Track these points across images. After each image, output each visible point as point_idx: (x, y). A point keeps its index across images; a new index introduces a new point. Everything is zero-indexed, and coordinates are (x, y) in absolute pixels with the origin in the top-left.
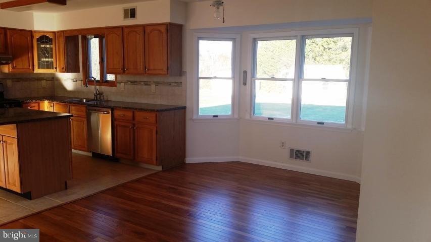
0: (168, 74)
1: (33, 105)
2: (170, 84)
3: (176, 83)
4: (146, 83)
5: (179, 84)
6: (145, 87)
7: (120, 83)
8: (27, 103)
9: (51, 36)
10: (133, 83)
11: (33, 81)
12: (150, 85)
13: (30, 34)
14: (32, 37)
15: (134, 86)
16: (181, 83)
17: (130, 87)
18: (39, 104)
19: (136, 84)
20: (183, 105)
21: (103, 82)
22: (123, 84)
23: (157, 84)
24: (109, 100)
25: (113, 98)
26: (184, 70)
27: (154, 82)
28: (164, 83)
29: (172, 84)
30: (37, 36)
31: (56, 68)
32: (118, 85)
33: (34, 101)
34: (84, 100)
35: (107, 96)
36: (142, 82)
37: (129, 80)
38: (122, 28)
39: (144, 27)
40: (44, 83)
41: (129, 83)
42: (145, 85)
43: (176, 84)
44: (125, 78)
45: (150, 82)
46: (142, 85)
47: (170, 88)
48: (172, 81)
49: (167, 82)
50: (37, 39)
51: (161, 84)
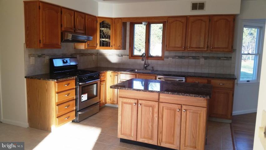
2: (220, 58)
3: (225, 57)
4: (194, 58)
5: (229, 58)
6: (192, 61)
7: (168, 57)
10: (180, 57)
11: (89, 56)
12: (199, 59)
15: (181, 59)
16: (231, 57)
17: (178, 60)
18: (105, 74)
19: (184, 59)
20: (232, 73)
22: (170, 58)
23: (206, 58)
27: (202, 57)
28: (213, 58)
29: (221, 58)
30: (100, 21)
31: (112, 46)
34: (136, 70)
36: (190, 56)
37: (177, 55)
40: (94, 57)
41: (177, 57)
42: (193, 59)
43: (225, 59)
44: (173, 54)
45: (199, 57)
46: (190, 59)
47: (219, 61)
48: (222, 56)
49: (217, 57)
50: (100, 23)
51: (210, 58)
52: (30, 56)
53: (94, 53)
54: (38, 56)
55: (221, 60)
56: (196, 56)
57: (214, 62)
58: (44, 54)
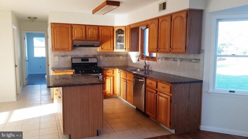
0: (185, 52)
1: (109, 71)
2: (191, 61)
3: (195, 59)
4: (175, 60)
5: (198, 60)
6: (173, 62)
7: (159, 58)
8: (106, 70)
9: (123, 29)
10: (166, 59)
11: (115, 56)
12: (177, 61)
13: (112, 28)
14: (113, 30)
15: (166, 61)
16: (200, 60)
17: (164, 61)
18: (113, 70)
19: (168, 60)
20: (201, 79)
21: (150, 58)
22: (160, 60)
23: (182, 60)
24: (152, 70)
25: (154, 69)
26: (202, 48)
27: (179, 58)
28: (186, 60)
29: (192, 60)
30: (116, 29)
31: (125, 49)
32: (157, 60)
33: (110, 69)
35: (151, 68)
36: (172, 58)
37: (164, 56)
38: (158, 19)
39: (171, 15)
40: (121, 57)
41: (164, 58)
42: (174, 61)
43: (195, 61)
44: (162, 55)
45: (177, 58)
46: (172, 60)
47: (191, 64)
48: (192, 58)
49: (189, 59)
50: (116, 31)
51: (184, 60)
52: (55, 56)
53: (122, 55)
54: (62, 56)
55: (192, 62)
56: (175, 58)
57: (187, 64)
58: (67, 55)
